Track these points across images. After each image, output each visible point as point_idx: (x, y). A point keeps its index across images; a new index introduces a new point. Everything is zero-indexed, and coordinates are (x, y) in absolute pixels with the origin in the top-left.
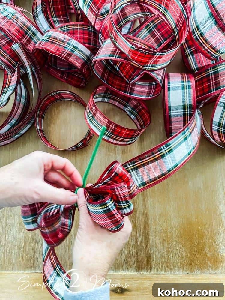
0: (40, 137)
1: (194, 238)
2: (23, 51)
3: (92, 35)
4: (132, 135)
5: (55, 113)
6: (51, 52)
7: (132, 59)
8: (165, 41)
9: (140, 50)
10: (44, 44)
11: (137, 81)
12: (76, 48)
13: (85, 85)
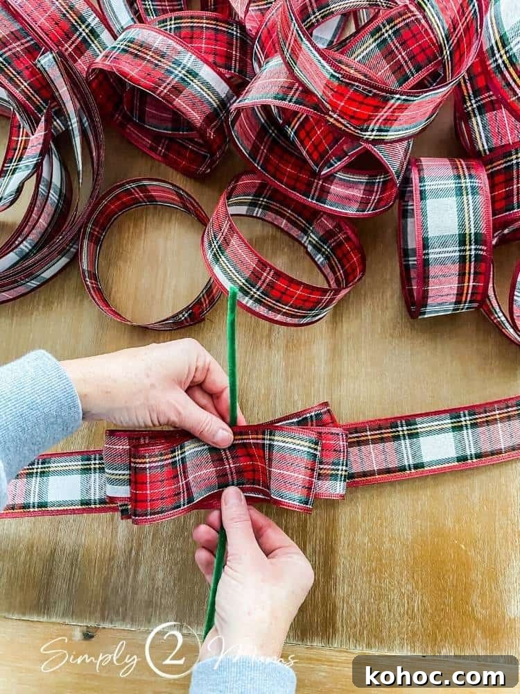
0: (88, 288)
1: (447, 571)
2: (64, 72)
3: (236, 47)
4: (314, 302)
5: (131, 235)
6: (131, 79)
7: (330, 109)
8: (417, 72)
9: (354, 85)
10: (115, 58)
11: (339, 171)
12: (195, 75)
13: (209, 170)
